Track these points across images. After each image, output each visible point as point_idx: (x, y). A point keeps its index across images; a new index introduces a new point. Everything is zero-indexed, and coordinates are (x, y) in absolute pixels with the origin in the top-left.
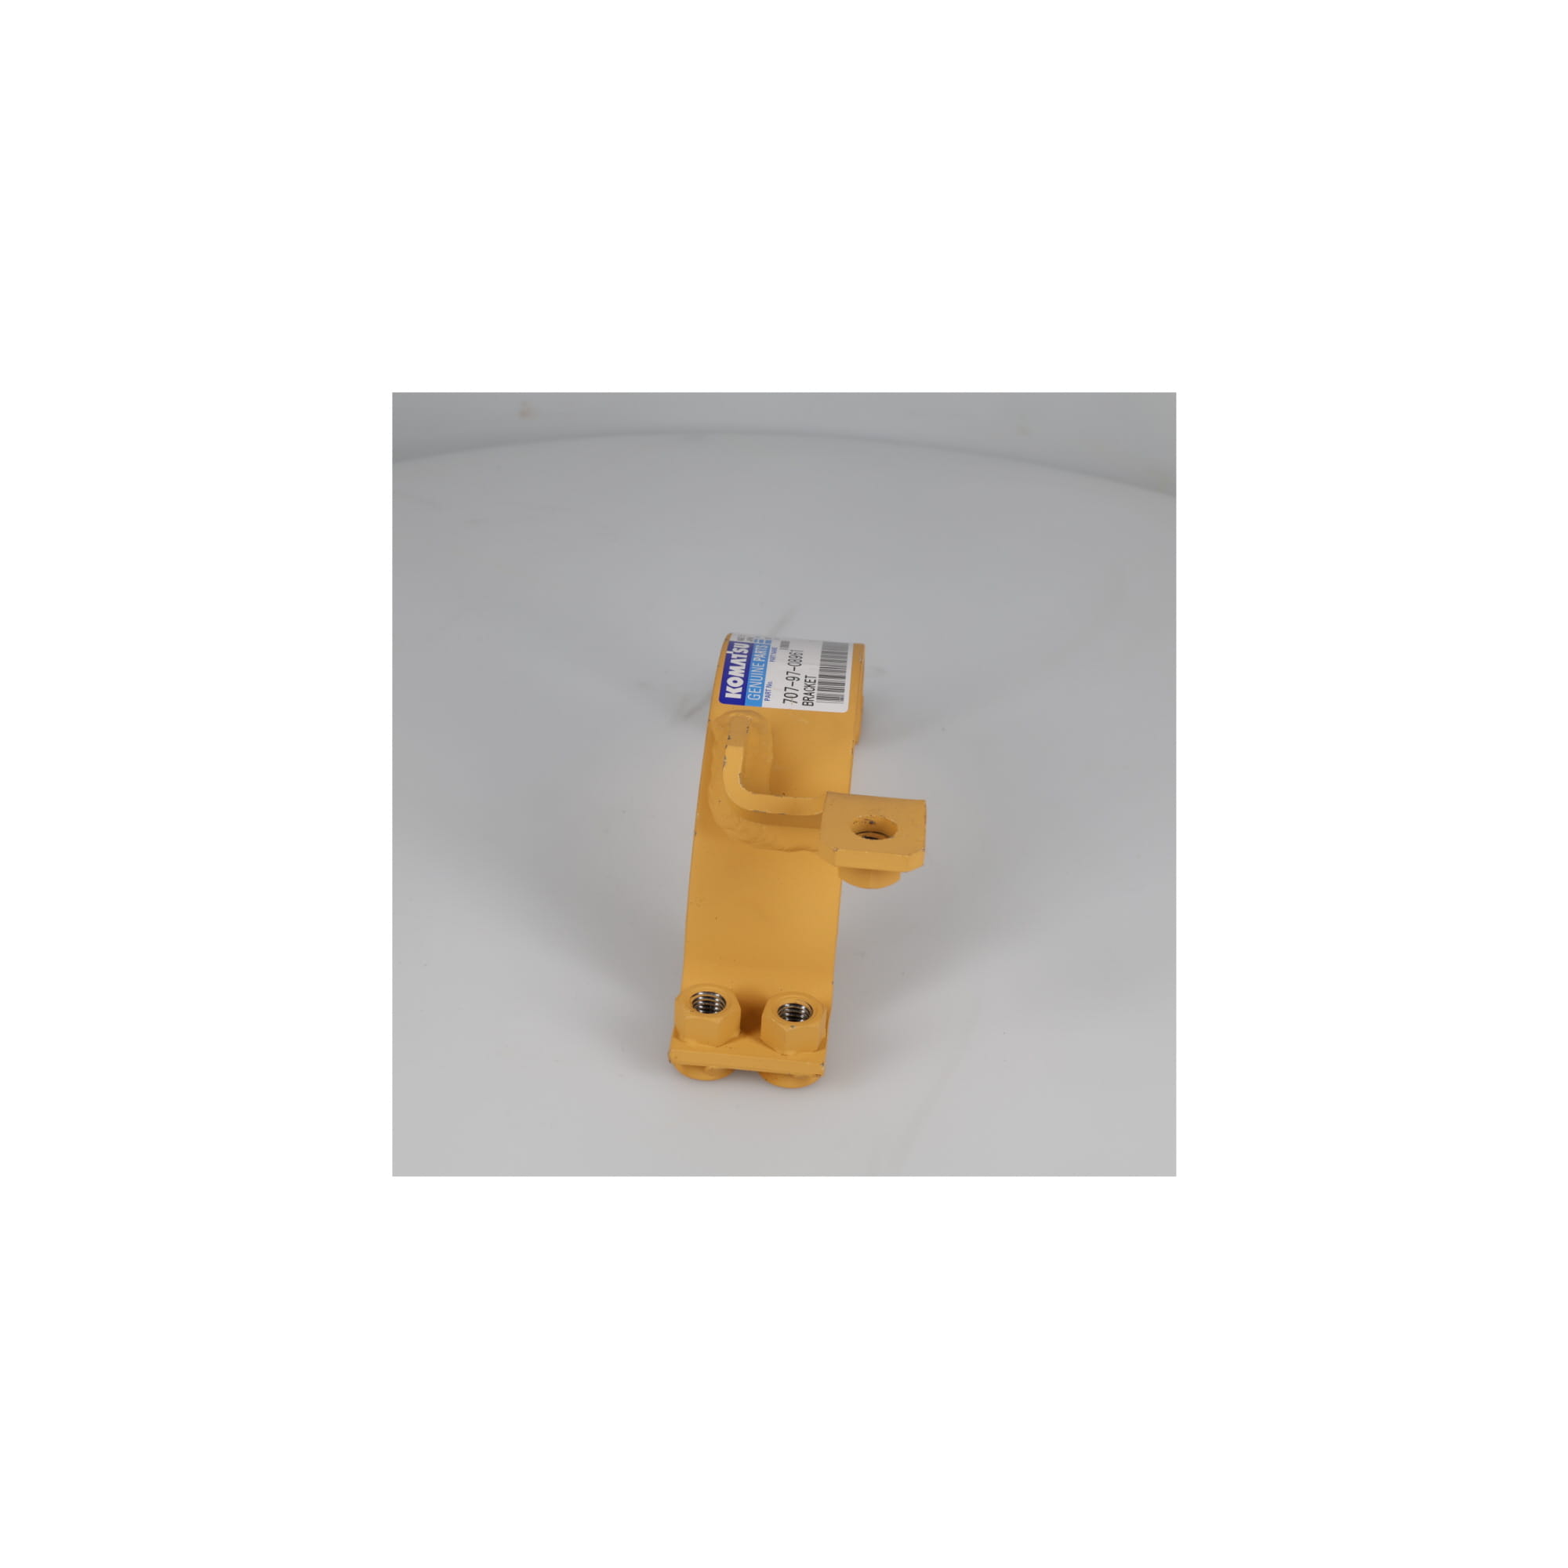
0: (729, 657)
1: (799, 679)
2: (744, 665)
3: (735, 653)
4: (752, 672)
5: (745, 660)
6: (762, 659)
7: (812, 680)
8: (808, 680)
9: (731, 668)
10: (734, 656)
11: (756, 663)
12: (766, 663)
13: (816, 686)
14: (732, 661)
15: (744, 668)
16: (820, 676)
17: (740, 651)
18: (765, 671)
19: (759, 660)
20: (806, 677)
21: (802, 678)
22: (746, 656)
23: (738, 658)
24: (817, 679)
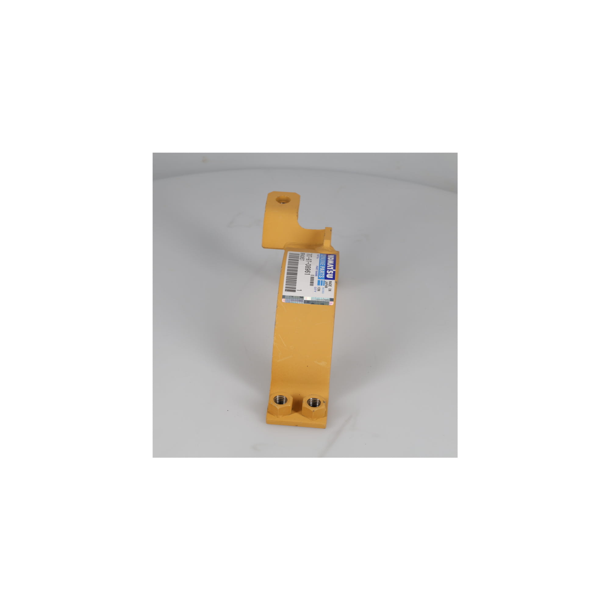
0: (334, 268)
1: (307, 259)
2: (328, 264)
3: (332, 270)
4: (325, 262)
5: (328, 266)
6: (321, 268)
7: (301, 259)
8: (303, 259)
9: (333, 263)
10: (332, 268)
11: (323, 266)
12: (320, 265)
13: (300, 257)
14: (333, 266)
15: (328, 263)
16: (298, 260)
17: (331, 271)
18: (320, 263)
19: (322, 267)
20: (304, 260)
21: (305, 260)
22: (328, 269)
23: (330, 267)
24: (299, 259)
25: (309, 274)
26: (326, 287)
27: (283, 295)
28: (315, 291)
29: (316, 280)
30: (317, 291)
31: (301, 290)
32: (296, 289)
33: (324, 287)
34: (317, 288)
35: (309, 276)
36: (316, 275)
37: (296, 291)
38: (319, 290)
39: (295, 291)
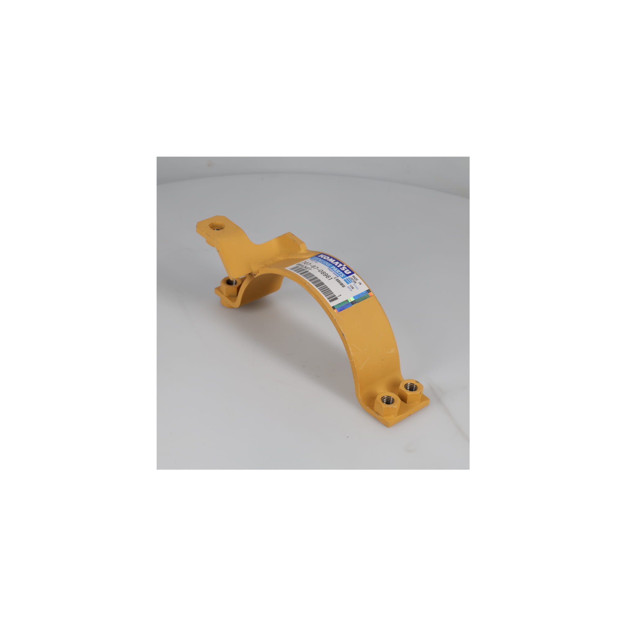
0: (342, 264)
1: (312, 267)
2: (333, 263)
3: (342, 266)
4: (328, 263)
5: (336, 265)
6: (333, 269)
7: (308, 269)
9: (335, 260)
10: (340, 264)
11: (332, 266)
12: (329, 267)
13: (304, 268)
14: (338, 263)
15: (331, 262)
17: (343, 268)
20: (311, 269)
22: (338, 267)
23: (338, 265)
24: (306, 270)
25: (332, 278)
26: (355, 283)
27: (332, 306)
28: (351, 290)
29: (342, 281)
30: (352, 290)
31: (341, 295)
32: (337, 296)
33: (353, 283)
34: (350, 287)
35: (334, 280)
36: (338, 277)
37: (338, 297)
38: (353, 288)
39: (336, 298)
